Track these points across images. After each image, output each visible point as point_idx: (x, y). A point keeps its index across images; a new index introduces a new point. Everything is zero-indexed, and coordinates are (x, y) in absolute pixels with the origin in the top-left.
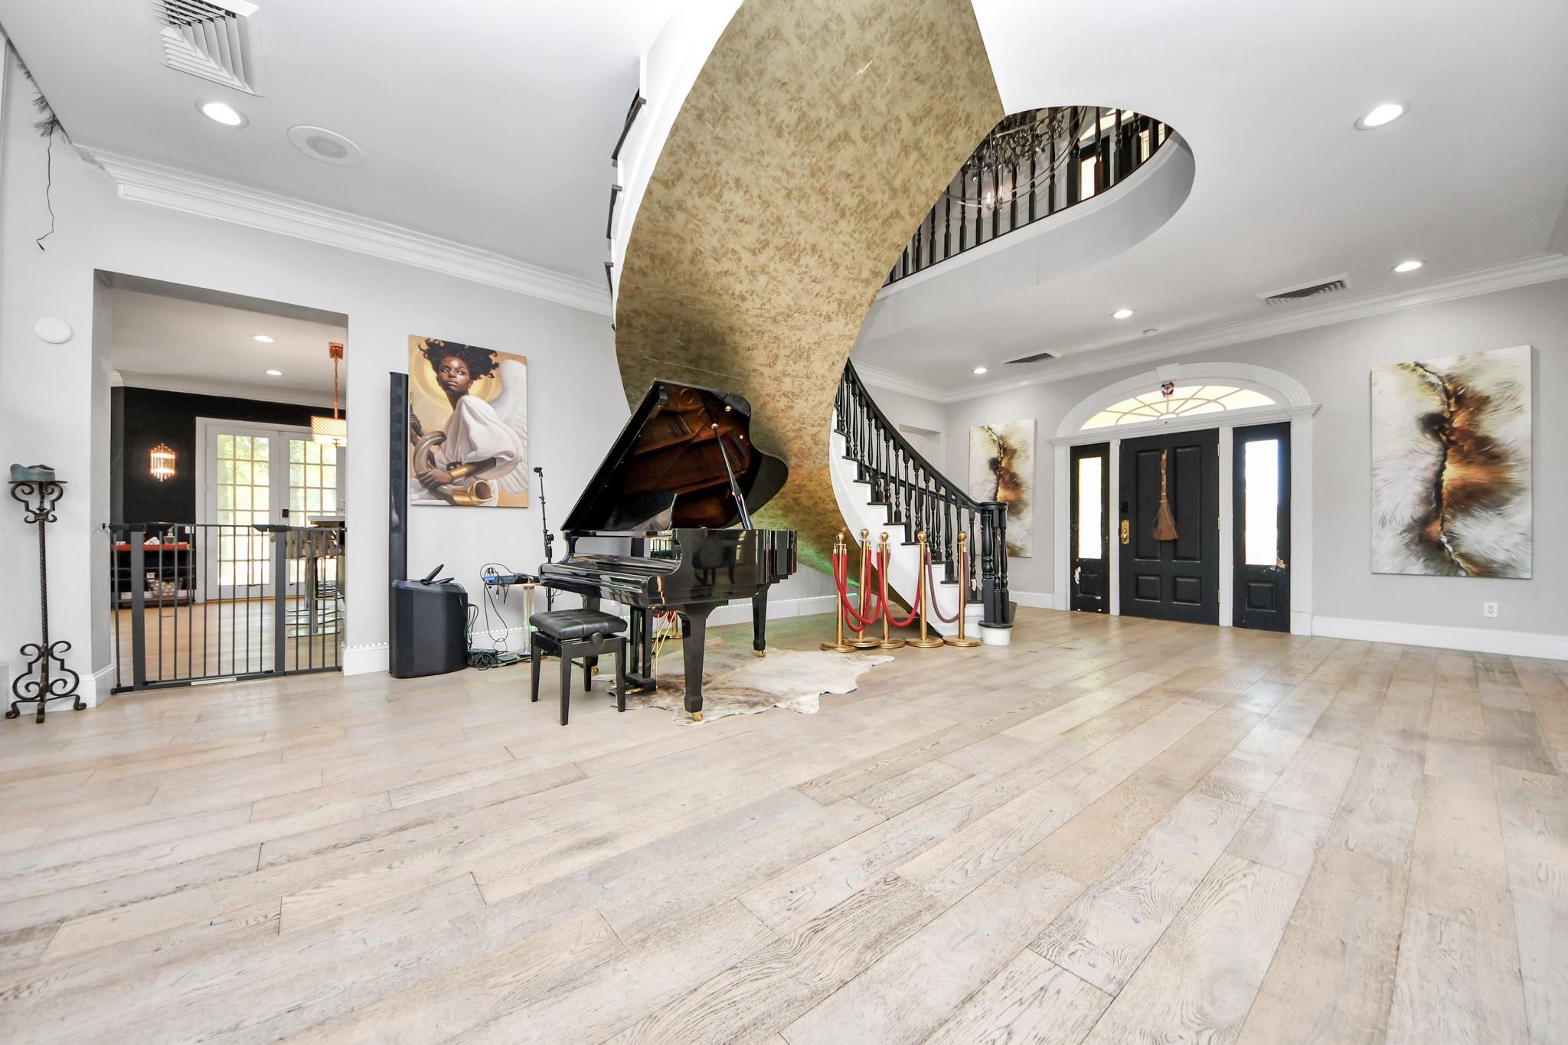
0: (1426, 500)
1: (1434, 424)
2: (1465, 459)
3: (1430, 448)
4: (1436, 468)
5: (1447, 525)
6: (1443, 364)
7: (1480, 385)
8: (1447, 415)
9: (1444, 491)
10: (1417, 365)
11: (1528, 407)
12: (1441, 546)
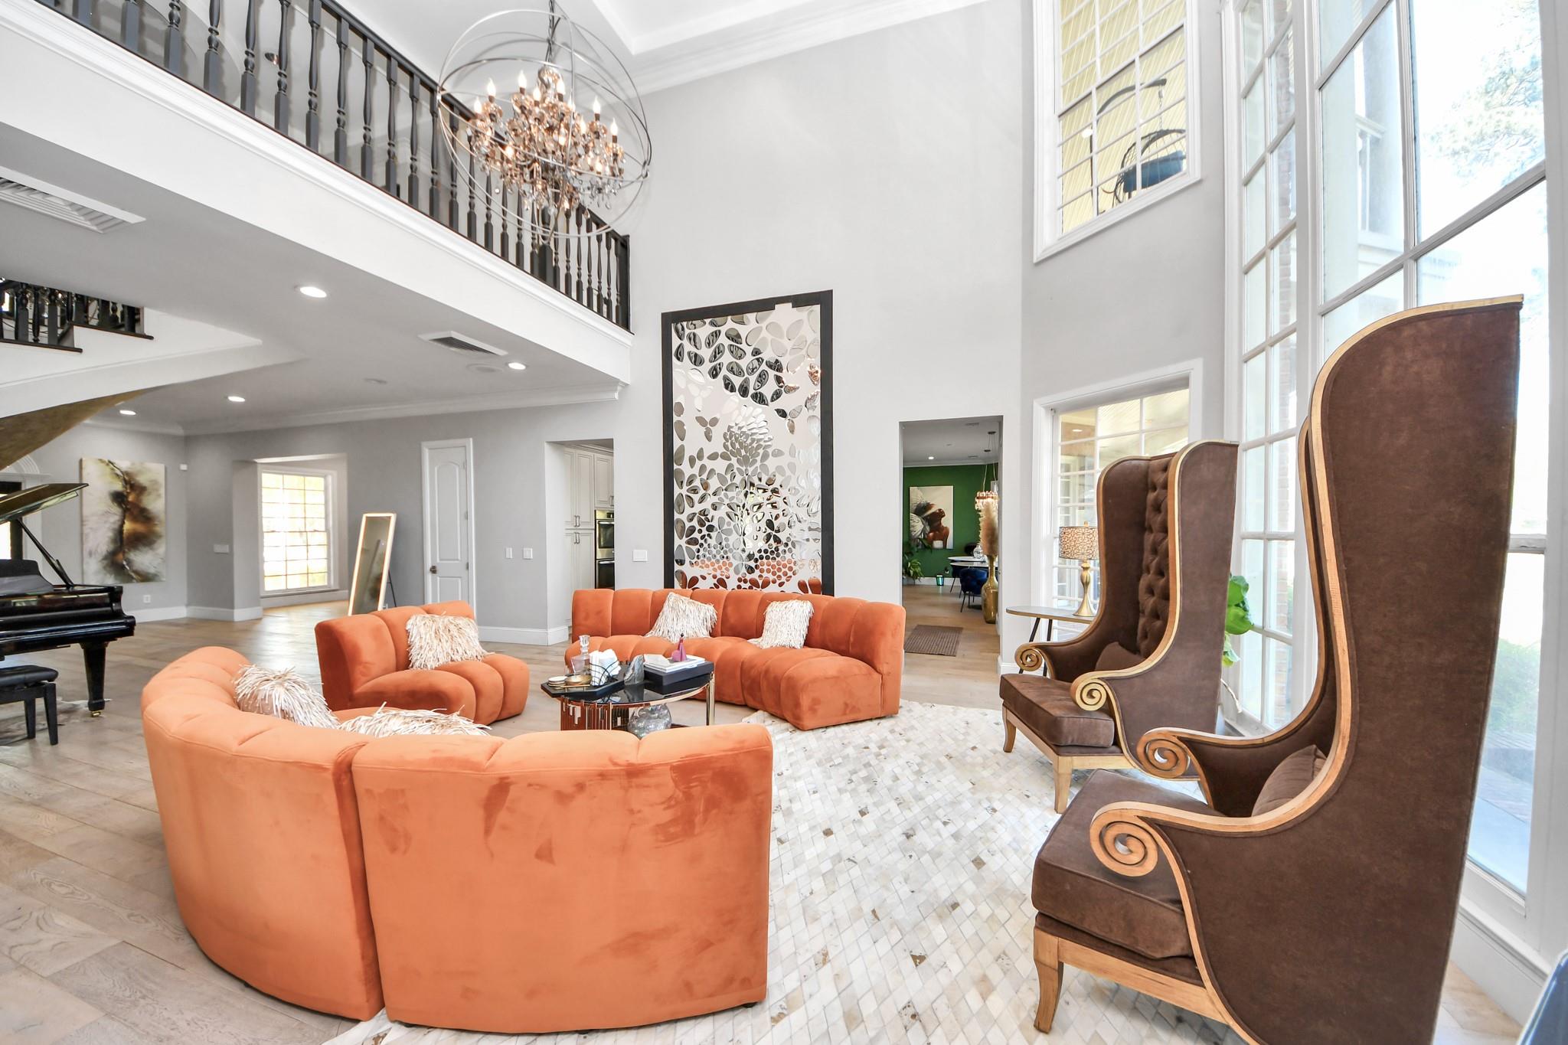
0: (114, 541)
1: (118, 498)
2: (135, 519)
3: (116, 510)
4: (120, 523)
5: (127, 555)
6: (124, 464)
7: (142, 480)
8: (125, 494)
9: (124, 536)
10: (110, 462)
11: (163, 495)
12: (123, 567)
